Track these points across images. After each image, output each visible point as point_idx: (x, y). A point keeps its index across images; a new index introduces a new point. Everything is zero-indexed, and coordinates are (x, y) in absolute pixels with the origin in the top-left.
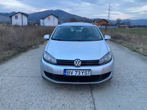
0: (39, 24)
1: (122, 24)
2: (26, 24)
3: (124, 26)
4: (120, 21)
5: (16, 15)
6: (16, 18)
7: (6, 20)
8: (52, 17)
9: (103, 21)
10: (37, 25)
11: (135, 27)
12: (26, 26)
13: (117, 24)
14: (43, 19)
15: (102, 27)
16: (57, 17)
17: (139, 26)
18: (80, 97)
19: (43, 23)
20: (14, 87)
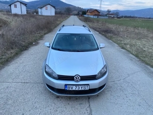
0: (37, 13)
1: (112, 14)
2: (25, 13)
3: (113, 16)
4: (110, 11)
5: (15, 4)
6: (16, 6)
7: (6, 8)
8: (49, 6)
9: (96, 11)
10: (35, 14)
11: (122, 17)
12: (25, 15)
13: (107, 14)
14: (41, 8)
15: (95, 17)
16: (54, 7)
17: (126, 17)
18: (79, 108)
19: (41, 12)
20: (19, 97)
